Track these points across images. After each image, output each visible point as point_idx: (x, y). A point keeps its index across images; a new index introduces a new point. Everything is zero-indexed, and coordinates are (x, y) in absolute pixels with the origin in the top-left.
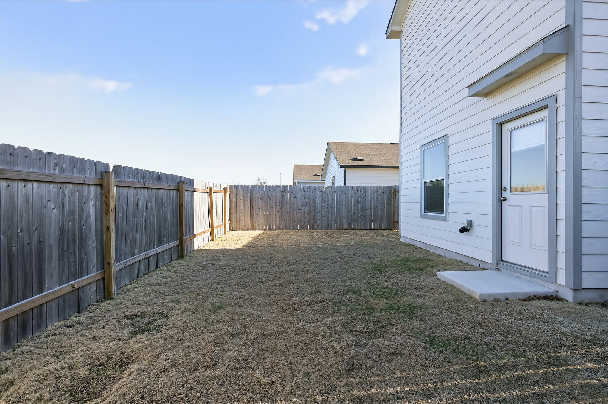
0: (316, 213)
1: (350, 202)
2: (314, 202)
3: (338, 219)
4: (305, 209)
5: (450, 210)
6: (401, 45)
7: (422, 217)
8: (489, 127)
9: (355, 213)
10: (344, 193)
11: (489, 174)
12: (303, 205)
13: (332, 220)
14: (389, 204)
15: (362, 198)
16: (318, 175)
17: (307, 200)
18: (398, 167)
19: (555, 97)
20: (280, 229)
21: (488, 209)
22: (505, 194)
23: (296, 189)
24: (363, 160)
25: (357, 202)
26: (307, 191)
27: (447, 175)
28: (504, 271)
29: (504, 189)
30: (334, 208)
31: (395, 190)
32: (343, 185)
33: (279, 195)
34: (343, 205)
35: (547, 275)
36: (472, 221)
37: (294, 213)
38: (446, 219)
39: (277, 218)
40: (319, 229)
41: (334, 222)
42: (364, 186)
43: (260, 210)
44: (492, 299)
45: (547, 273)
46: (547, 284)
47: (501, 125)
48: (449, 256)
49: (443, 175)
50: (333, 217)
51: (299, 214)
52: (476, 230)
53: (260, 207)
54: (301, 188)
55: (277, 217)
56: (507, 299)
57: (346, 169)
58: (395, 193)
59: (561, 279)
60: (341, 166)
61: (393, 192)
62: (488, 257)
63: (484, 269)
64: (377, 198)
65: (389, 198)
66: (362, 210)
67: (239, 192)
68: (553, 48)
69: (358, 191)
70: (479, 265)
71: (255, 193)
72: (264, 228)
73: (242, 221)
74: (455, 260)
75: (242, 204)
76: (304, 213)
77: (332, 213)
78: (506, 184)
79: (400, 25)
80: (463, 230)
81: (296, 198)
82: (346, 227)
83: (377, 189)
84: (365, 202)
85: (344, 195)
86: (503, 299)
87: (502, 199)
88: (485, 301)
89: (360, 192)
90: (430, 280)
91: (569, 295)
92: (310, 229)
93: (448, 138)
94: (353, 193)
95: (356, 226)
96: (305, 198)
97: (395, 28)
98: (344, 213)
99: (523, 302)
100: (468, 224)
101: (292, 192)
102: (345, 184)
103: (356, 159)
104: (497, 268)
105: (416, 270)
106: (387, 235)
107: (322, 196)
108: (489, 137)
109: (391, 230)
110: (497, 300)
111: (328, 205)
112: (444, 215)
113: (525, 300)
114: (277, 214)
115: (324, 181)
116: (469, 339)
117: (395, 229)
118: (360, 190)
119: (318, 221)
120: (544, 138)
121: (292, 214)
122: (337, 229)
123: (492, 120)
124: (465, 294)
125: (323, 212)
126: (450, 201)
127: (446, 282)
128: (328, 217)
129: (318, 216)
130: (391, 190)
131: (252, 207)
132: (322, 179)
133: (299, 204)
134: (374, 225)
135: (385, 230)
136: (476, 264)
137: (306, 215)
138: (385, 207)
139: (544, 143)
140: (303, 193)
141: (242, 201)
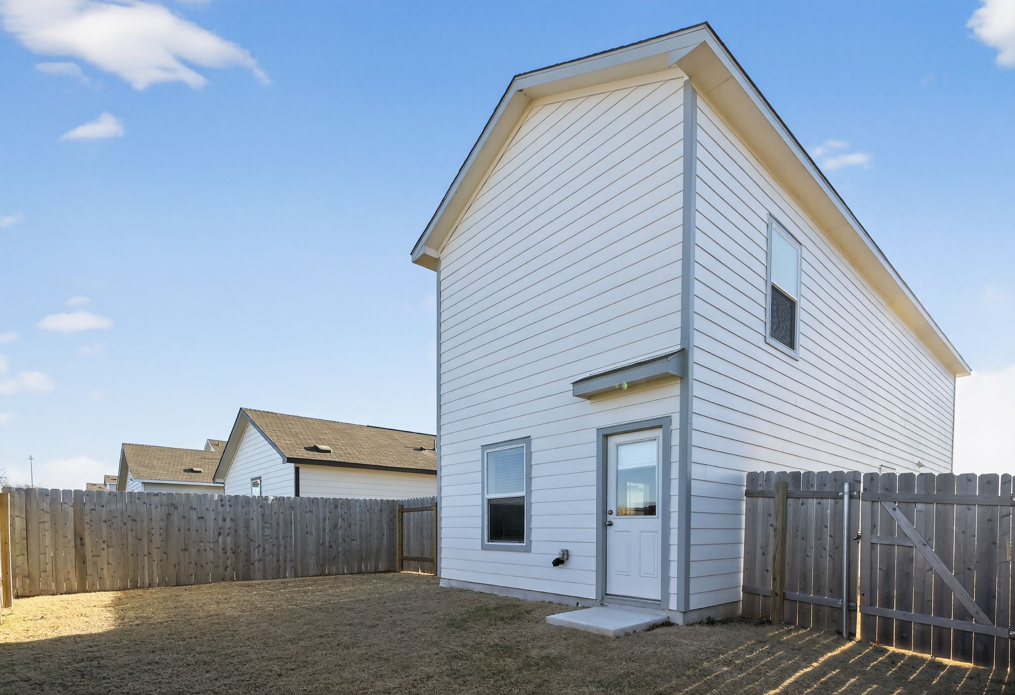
0: (252, 549)
1: (321, 526)
2: (247, 527)
3: (299, 558)
4: (224, 543)
5: (533, 537)
6: (439, 283)
7: (484, 548)
8: (593, 436)
9: (331, 547)
10: (310, 511)
11: (592, 492)
12: (219, 534)
13: (285, 560)
14: (392, 530)
15: (344, 519)
16: (195, 469)
17: (228, 523)
18: (434, 472)
19: (668, 419)
20: (164, 583)
21: (591, 535)
22: (610, 518)
23: (202, 500)
24: (329, 452)
25: (335, 526)
26: (230, 506)
27: (529, 491)
28: (610, 605)
29: (610, 512)
30: (288, 538)
31: (402, 507)
32: (293, 495)
33: (157, 514)
34: (307, 533)
35: (659, 603)
36: (568, 551)
37: (198, 550)
38: (528, 550)
39: (155, 563)
40: (258, 580)
41: (289, 565)
42: (347, 500)
43: (105, 546)
44: (623, 634)
45: (660, 601)
46: (659, 612)
47: (606, 437)
48: (530, 598)
49: (524, 491)
50: (288, 554)
51: (212, 552)
52: (573, 562)
53: (105, 538)
54: (216, 498)
55: (155, 559)
56: (634, 632)
57: (298, 465)
58: (402, 512)
59: (673, 605)
60: (290, 460)
61: (399, 510)
62: (591, 593)
63: (584, 607)
64: (370, 519)
65: (391, 520)
66: (344, 541)
67: (34, 505)
68: (671, 367)
69: (336, 507)
70: (578, 604)
71: (88, 507)
72: (119, 584)
73: (49, 572)
74: (543, 602)
75: (48, 534)
76: (224, 549)
77: (285, 547)
78: (612, 506)
79: (437, 250)
80: (558, 562)
81: (203, 520)
82: (312, 572)
83: (369, 506)
84: (350, 526)
85: (311, 514)
86: (631, 633)
87: (607, 523)
88: (618, 637)
89: (339, 509)
90: (539, 628)
91: (679, 619)
92: (238, 580)
93: (530, 442)
94: (327, 511)
95: (334, 570)
96: (224, 520)
97: (431, 253)
98: (311, 547)
99: (650, 632)
100: (563, 554)
101: (191, 508)
102: (297, 493)
103: (316, 449)
104: (602, 604)
105: (512, 618)
106: (389, 579)
107: (263, 516)
108: (593, 449)
109: (394, 571)
110: (627, 634)
111: (277, 533)
112: (524, 544)
113: (648, 630)
114: (155, 552)
115: (223, 485)
116: (633, 674)
117: (402, 571)
118: (339, 506)
119: (256, 564)
120: (655, 459)
121: (194, 551)
122: (296, 576)
123: (597, 429)
124: (597, 635)
125: (267, 546)
126: (533, 525)
127: (562, 626)
128: (278, 555)
129: (256, 555)
130: (393, 507)
131: (81, 539)
132: (217, 481)
133: (212, 532)
134: (366, 566)
135: (384, 572)
136: (573, 603)
137: (229, 552)
138: (383, 535)
139: (655, 464)
140: (220, 509)
141: (47, 526)
